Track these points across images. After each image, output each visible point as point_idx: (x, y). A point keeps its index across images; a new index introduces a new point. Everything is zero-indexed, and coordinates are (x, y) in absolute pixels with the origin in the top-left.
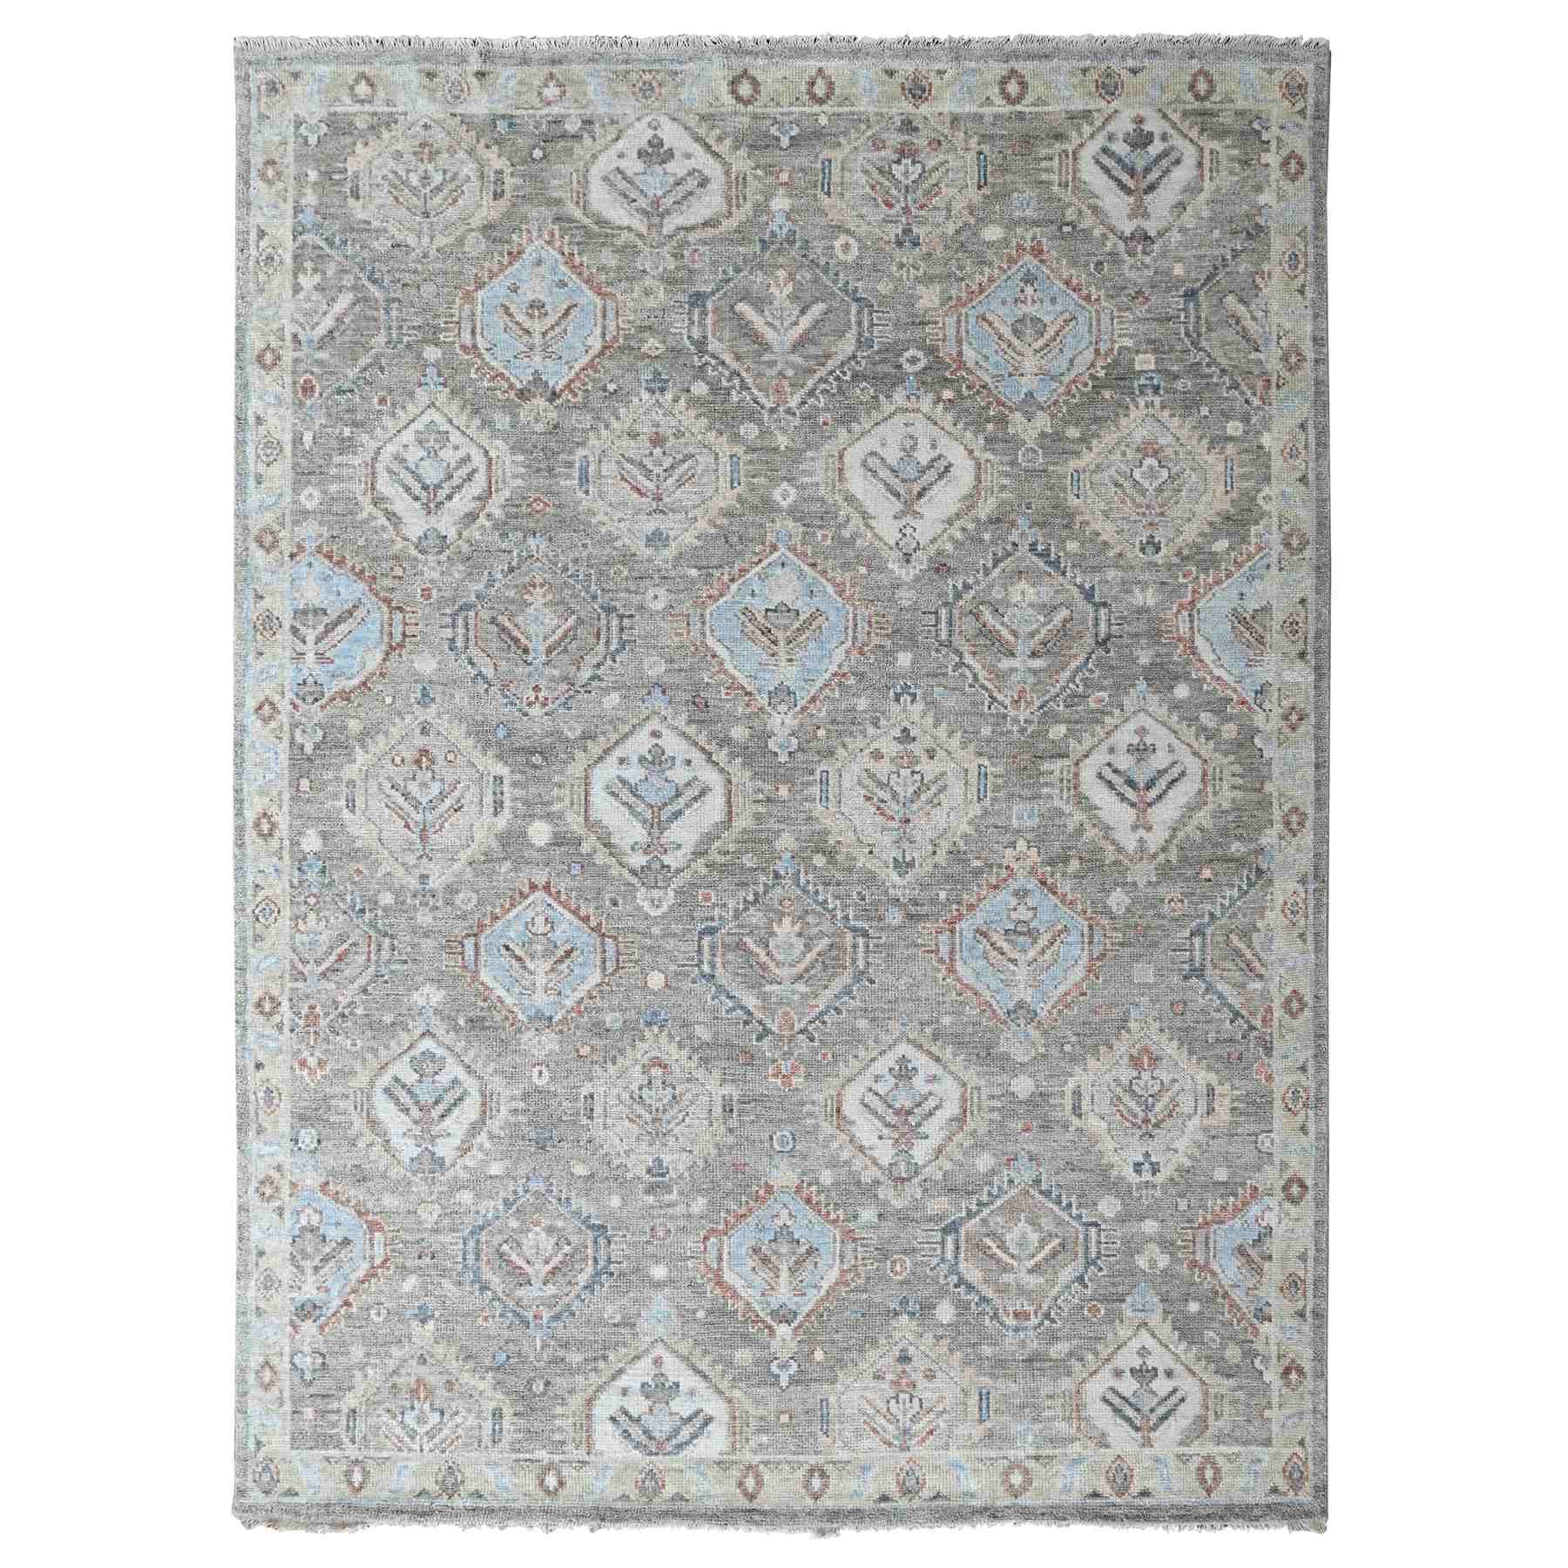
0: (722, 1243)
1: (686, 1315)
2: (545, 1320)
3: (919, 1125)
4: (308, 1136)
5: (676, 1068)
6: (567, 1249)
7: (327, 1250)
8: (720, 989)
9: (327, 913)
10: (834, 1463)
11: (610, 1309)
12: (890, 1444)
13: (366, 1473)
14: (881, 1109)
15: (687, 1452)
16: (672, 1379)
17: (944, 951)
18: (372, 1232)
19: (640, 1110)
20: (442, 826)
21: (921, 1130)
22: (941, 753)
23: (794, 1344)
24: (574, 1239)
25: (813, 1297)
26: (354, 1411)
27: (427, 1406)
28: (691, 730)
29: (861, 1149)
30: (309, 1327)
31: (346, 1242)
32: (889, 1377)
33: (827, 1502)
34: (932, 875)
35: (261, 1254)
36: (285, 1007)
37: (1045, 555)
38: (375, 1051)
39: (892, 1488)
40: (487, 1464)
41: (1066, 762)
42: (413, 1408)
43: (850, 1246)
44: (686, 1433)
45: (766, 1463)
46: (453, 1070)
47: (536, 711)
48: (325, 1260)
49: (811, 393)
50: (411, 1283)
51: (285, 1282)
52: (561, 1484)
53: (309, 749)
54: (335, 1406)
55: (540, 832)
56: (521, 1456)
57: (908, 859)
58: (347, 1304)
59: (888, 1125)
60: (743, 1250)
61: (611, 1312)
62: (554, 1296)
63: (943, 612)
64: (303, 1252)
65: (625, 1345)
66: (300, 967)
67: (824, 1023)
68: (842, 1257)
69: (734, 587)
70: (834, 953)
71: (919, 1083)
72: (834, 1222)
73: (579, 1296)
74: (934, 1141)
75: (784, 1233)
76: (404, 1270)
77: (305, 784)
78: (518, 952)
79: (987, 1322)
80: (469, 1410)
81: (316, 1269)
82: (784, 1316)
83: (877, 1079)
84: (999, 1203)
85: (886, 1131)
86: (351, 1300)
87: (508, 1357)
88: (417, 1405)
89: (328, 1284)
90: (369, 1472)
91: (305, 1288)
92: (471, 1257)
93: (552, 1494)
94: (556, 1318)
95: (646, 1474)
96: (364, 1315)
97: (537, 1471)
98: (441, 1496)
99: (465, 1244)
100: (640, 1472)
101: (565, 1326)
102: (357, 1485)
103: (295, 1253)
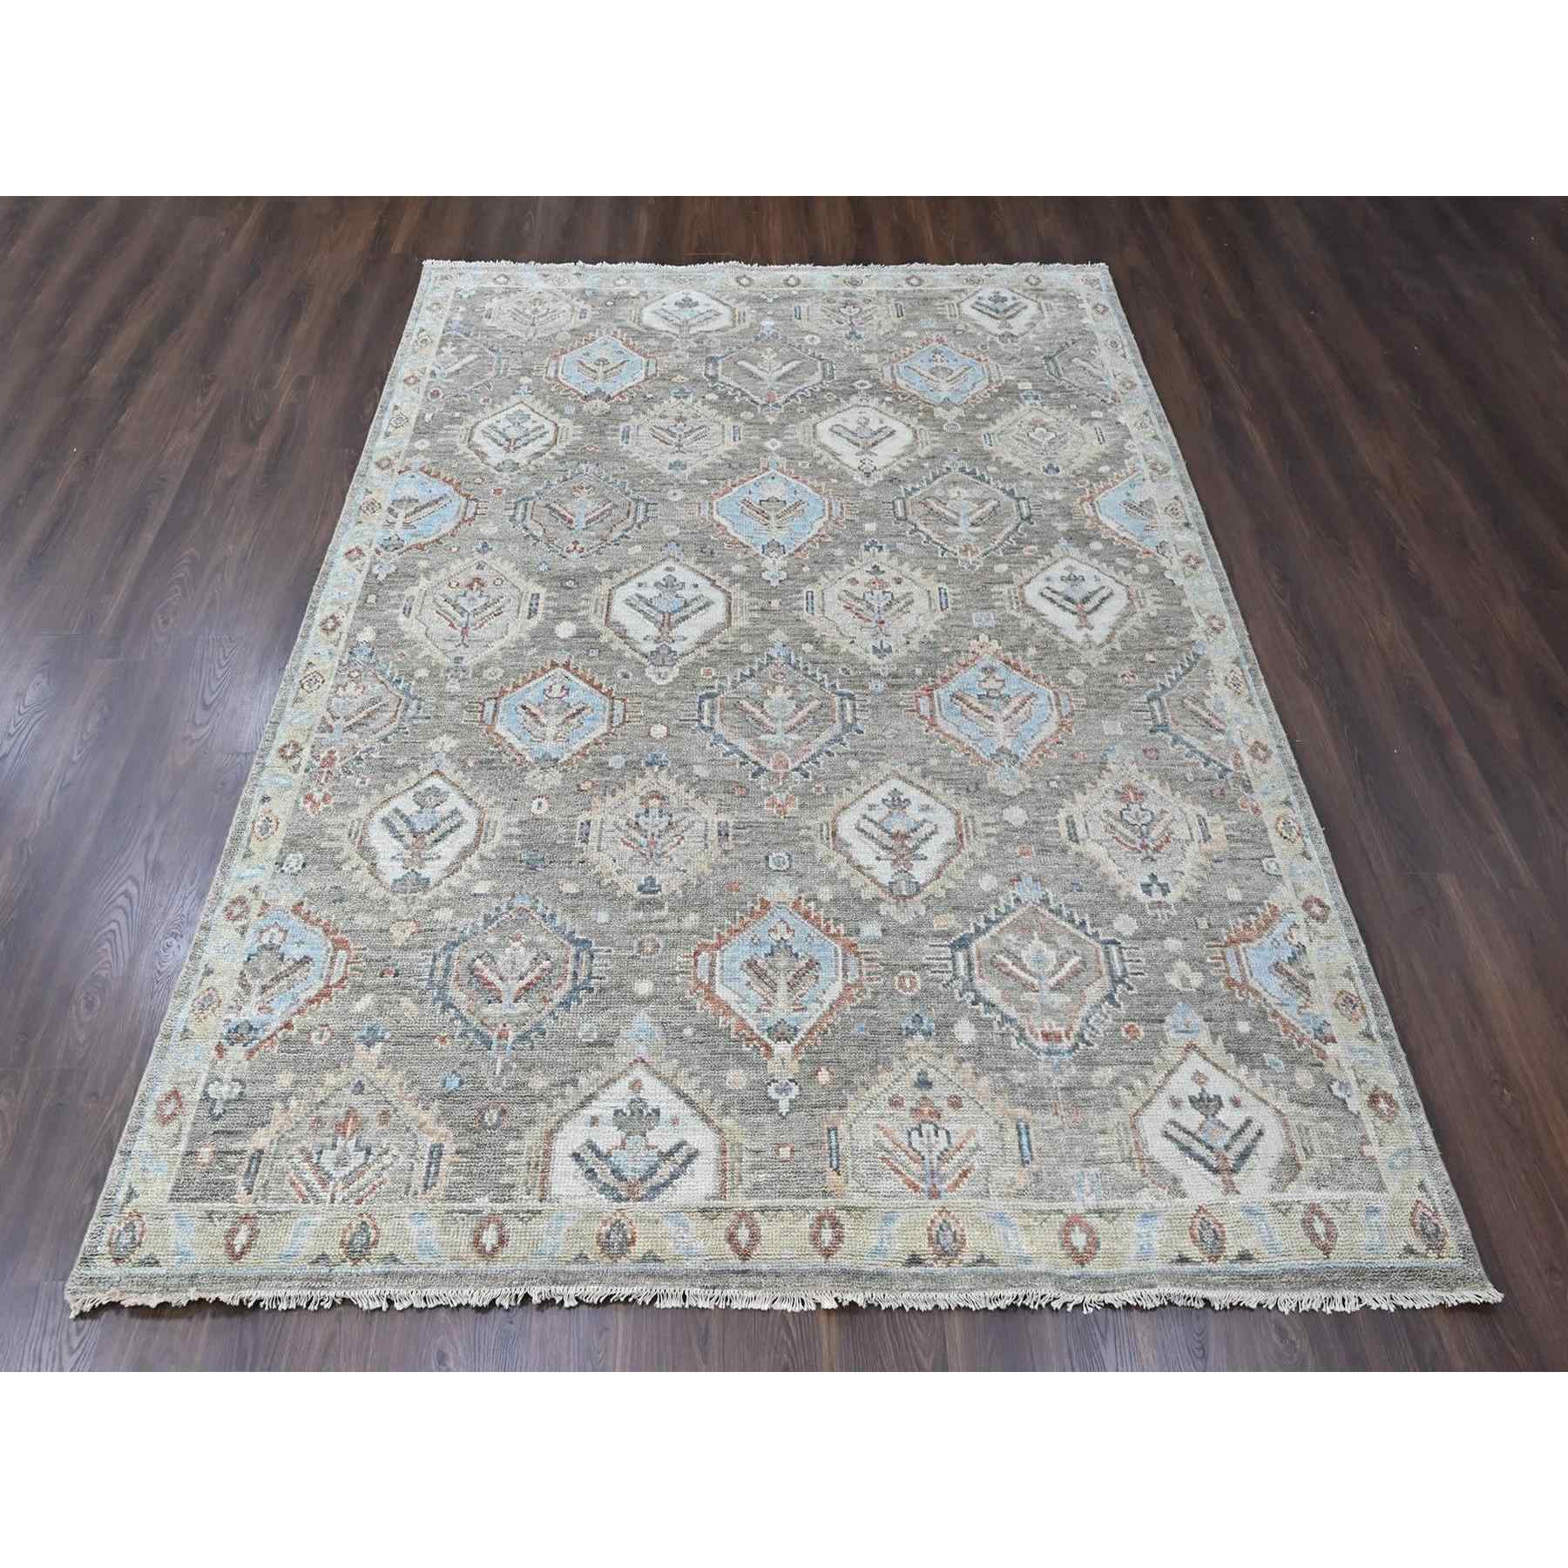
0: (713, 956)
1: (672, 1033)
2: (510, 1040)
3: (917, 848)
4: (294, 860)
5: (674, 800)
6: (546, 964)
7: (282, 968)
8: (719, 738)
9: (365, 683)
10: (848, 1209)
11: (585, 1027)
12: (916, 1188)
13: (254, 1233)
14: (877, 832)
15: (665, 1196)
16: (652, 1104)
17: (925, 710)
18: (336, 950)
19: (635, 834)
20: (482, 625)
21: (920, 852)
22: (905, 581)
23: (795, 1066)
24: (554, 954)
25: (814, 1013)
26: (261, 1152)
27: (351, 1144)
28: (700, 567)
29: (859, 868)
30: (237, 1052)
31: (306, 960)
32: (908, 1104)
33: (841, 1261)
34: (907, 658)
35: (209, 972)
36: (306, 753)
37: (973, 473)
38: (381, 788)
39: (923, 1247)
40: (412, 1216)
41: (1011, 586)
42: (334, 1146)
43: (852, 962)
44: (666, 1169)
45: (763, 1210)
46: (454, 801)
47: (574, 555)
48: (277, 979)
49: (793, 396)
50: (365, 1002)
51: (224, 1002)
53: (382, 577)
54: (237, 1146)
55: (565, 629)
56: (457, 1206)
57: (885, 646)
58: (288, 1025)
59: (885, 848)
60: (737, 965)
61: (587, 1029)
62: (524, 1014)
63: (899, 503)
64: (255, 970)
65: (599, 1067)
66: (330, 722)
67: (817, 763)
68: (845, 970)
69: (735, 490)
70: (824, 710)
71: (914, 813)
72: (834, 936)
73: (552, 1013)
74: (934, 862)
75: (783, 946)
76: (360, 989)
77: (372, 598)
78: (534, 710)
79: (1014, 1044)
80: (402, 1148)
81: (264, 988)
82: (782, 1033)
83: (871, 807)
84: (1008, 920)
85: (883, 853)
86: (294, 1021)
87: (461, 1083)
88: (340, 1142)
89: (273, 1005)
90: (259, 1231)
91: (245, 1009)
92: (439, 974)
93: (488, 1255)
94: (523, 1038)
95: (613, 1225)
96: (304, 1038)
97: (474, 1225)
98: (344, 1261)
99: (434, 960)
100: (605, 1223)
101: (532, 1048)
102: (238, 1249)
103: (245, 972)
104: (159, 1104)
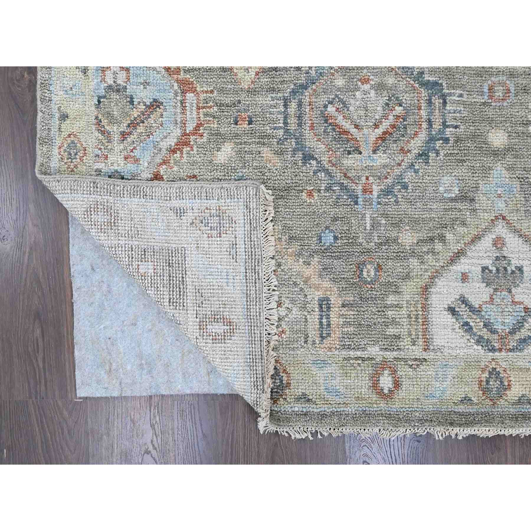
2: (375, 194)
6: (399, 110)
7: (135, 113)
11: (447, 180)
16: (515, 262)
18: (184, 92)
24: (406, 98)
31: (156, 104)
35: (64, 117)
40: (314, 362)
48: (133, 125)
50: (227, 152)
51: (89, 150)
52: (397, 384)
56: (352, 353)
58: (157, 177)
61: (448, 183)
62: (385, 166)
64: (109, 115)
65: (464, 224)
73: (412, 165)
76: (218, 137)
80: (293, 301)
81: (124, 136)
86: (162, 173)
87: (336, 238)
89: (137, 153)
91: (112, 158)
92: (293, 121)
93: (387, 397)
94: (387, 192)
95: (490, 373)
97: (370, 371)
99: (286, 106)
100: (483, 371)
101: (397, 202)
103: (100, 117)
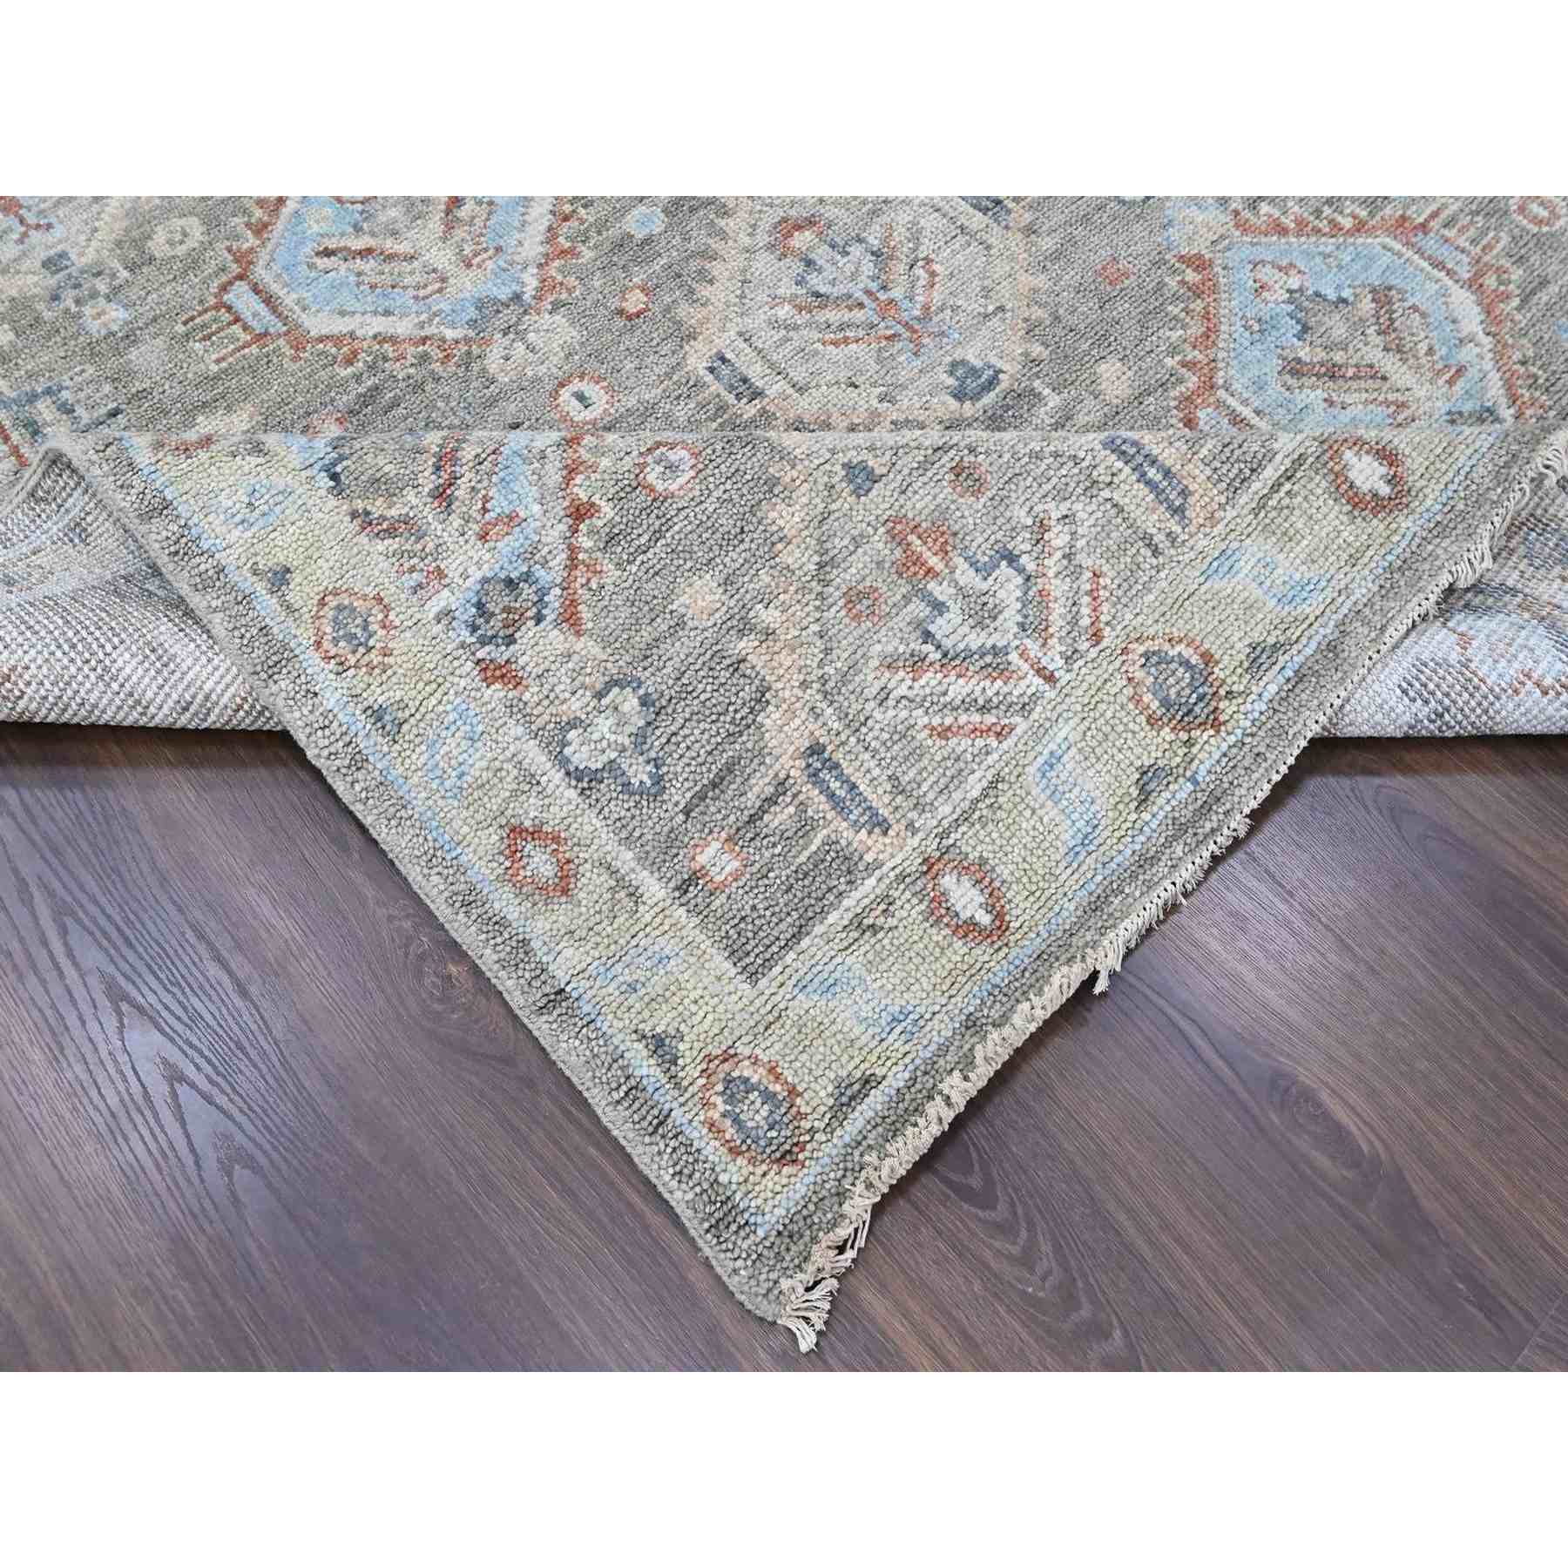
13: (980, 873)
26: (816, 750)
27: (966, 576)
30: (538, 645)
42: (939, 607)
51: (390, 592)
54: (761, 786)
56: (1258, 486)
58: (580, 513)
64: (378, 484)
80: (1061, 495)
81: (442, 496)
88: (940, 591)
89: (499, 506)
90: (983, 861)
91: (452, 567)
93: (1397, 498)
96: (642, 498)
97: (1321, 484)
98: (1189, 743)
102: (984, 919)
103: (359, 505)
104: (511, 877)
